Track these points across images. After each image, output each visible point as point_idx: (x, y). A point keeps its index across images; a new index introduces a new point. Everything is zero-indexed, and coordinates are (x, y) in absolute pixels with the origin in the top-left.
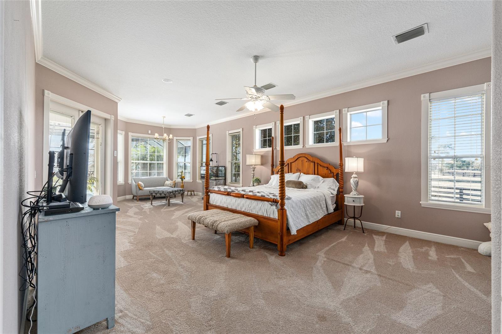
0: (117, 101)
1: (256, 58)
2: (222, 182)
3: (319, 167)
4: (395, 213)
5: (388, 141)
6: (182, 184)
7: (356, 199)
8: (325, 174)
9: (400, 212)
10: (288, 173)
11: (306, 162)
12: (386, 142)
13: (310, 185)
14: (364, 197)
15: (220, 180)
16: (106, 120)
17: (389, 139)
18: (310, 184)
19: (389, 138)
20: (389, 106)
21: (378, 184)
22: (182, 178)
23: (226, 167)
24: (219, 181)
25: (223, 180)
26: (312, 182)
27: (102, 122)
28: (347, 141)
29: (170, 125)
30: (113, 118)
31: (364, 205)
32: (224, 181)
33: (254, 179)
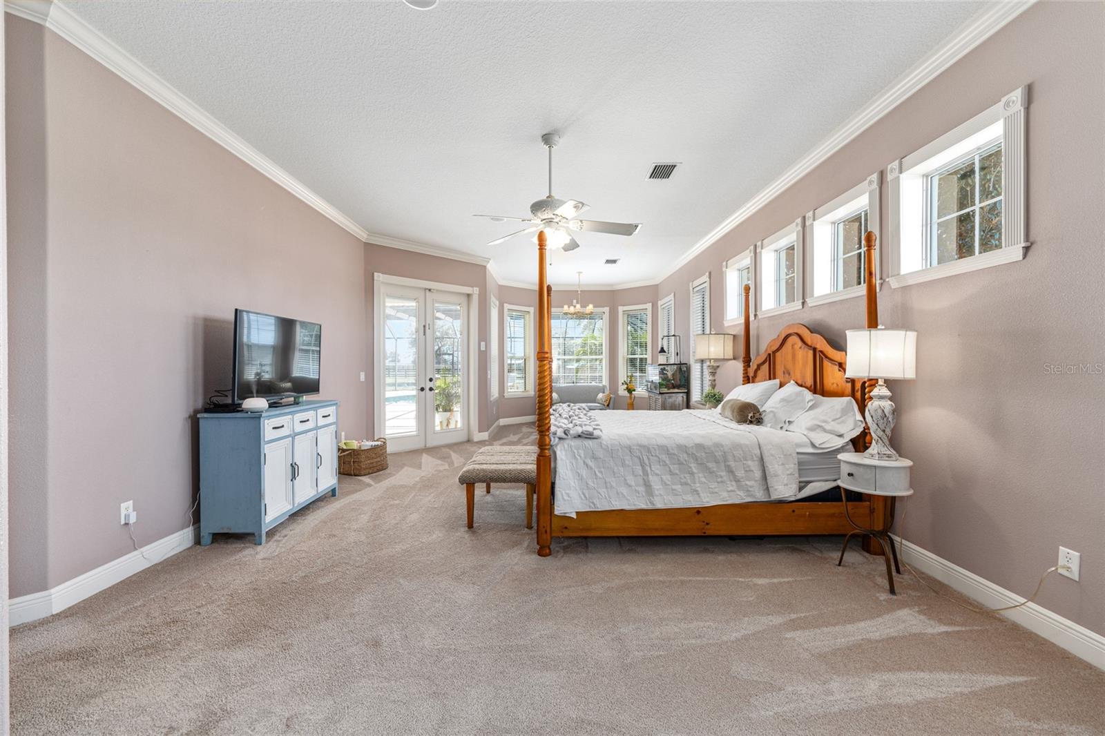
0: (484, 264)
1: (547, 139)
2: (680, 399)
3: (826, 363)
4: (1058, 552)
5: (1030, 253)
6: (629, 401)
7: (861, 469)
8: (837, 385)
9: (1078, 554)
10: (770, 379)
11: (801, 348)
12: (1021, 258)
13: (771, 415)
14: (911, 468)
15: (674, 395)
16: (469, 295)
17: (1032, 244)
18: (772, 412)
19: (1031, 239)
20: (1033, 107)
21: (996, 426)
22: (630, 391)
23: (690, 365)
24: (670, 397)
25: (681, 395)
26: (778, 406)
27: (464, 300)
28: (899, 274)
29: (612, 285)
30: (475, 291)
31: (908, 497)
32: (685, 397)
33: (704, 395)
